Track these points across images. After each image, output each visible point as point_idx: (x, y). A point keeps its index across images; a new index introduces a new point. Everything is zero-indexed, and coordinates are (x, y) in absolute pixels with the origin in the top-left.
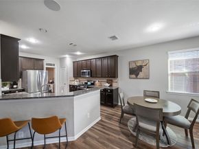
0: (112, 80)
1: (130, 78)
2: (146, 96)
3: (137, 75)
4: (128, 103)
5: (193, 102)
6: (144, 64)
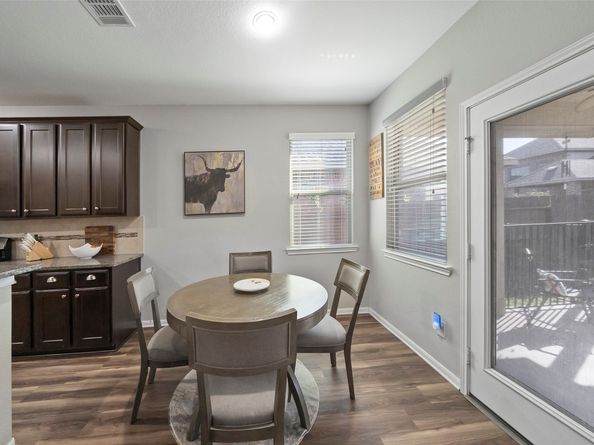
0: (111, 228)
1: (188, 215)
2: (237, 272)
3: (209, 203)
4: (170, 317)
5: (346, 266)
6: (230, 166)
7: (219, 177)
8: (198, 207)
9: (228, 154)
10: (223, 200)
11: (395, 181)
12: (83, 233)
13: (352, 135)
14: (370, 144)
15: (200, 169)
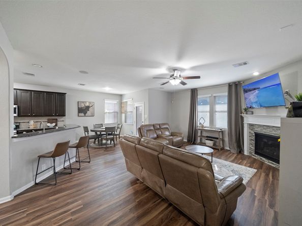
0: (57, 119)
1: (79, 116)
3: (85, 114)
6: (91, 105)
7: (88, 108)
8: (83, 114)
9: (90, 103)
10: (89, 113)
11: (126, 111)
12: (47, 120)
13: (118, 101)
14: (122, 103)
15: (83, 105)
